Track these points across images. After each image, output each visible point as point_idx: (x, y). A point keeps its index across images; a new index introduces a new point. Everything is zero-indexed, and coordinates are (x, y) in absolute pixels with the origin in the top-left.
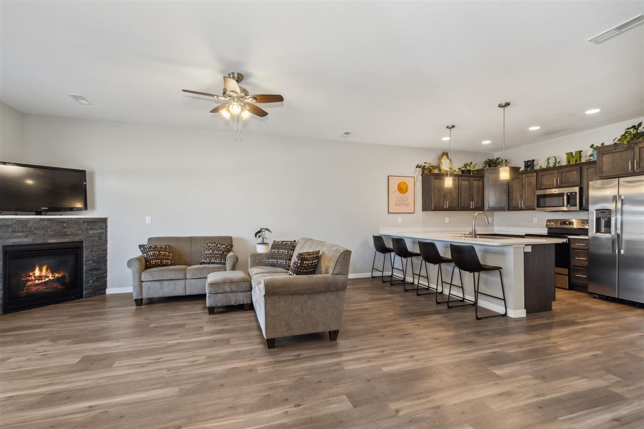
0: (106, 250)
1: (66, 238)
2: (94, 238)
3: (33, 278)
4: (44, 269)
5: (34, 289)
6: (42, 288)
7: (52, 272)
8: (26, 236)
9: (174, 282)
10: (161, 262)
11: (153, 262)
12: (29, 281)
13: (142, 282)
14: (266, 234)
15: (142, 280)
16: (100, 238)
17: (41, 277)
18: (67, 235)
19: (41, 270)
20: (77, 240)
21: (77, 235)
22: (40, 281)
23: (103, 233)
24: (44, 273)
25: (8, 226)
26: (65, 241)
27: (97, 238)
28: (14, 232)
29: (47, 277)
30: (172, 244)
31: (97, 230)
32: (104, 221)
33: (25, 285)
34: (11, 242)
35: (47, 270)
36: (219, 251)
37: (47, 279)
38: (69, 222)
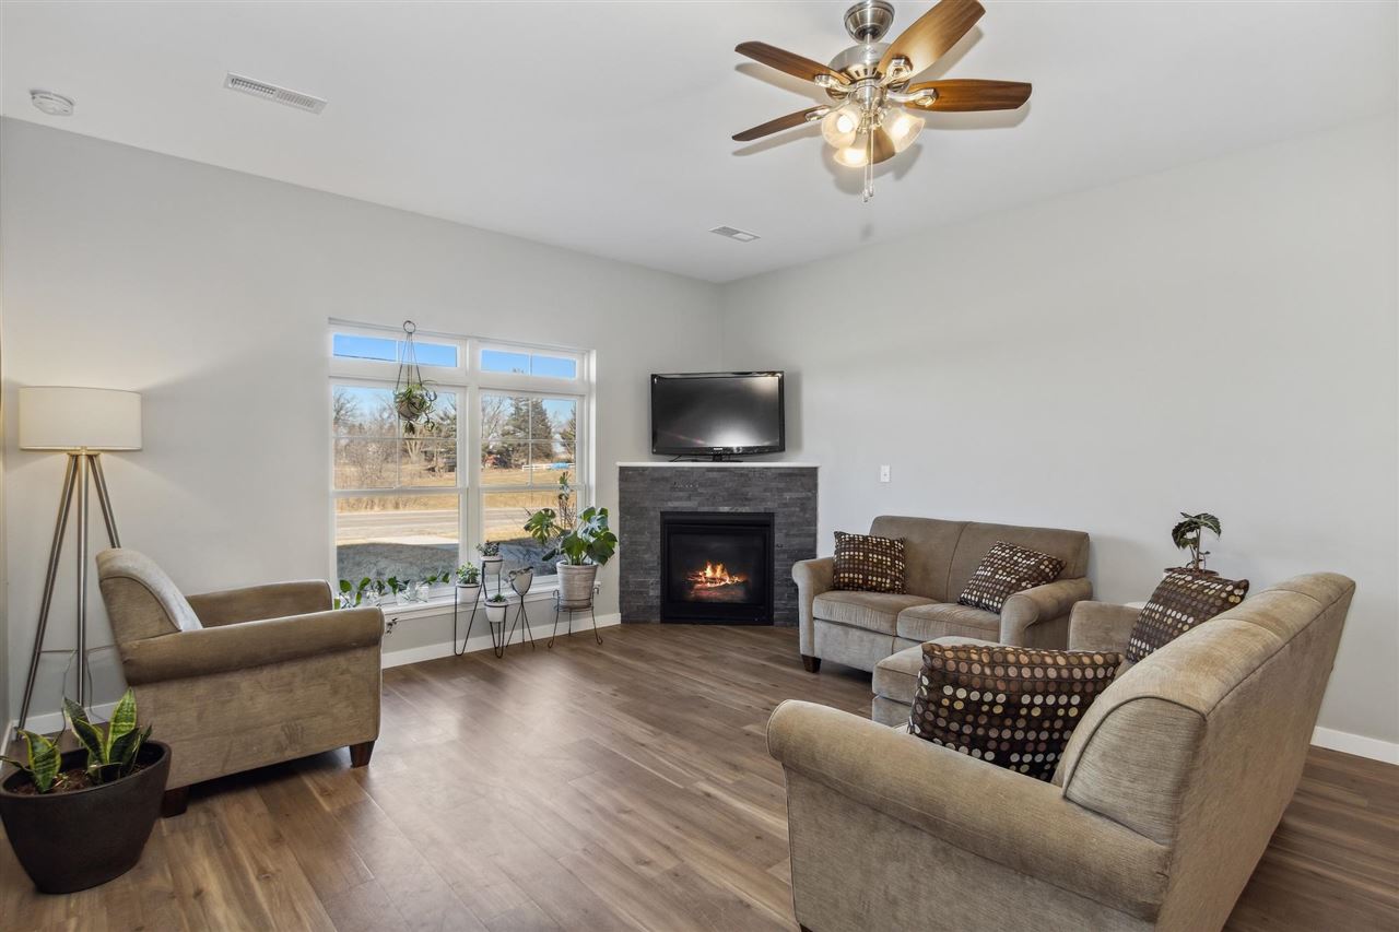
0: (814, 535)
1: (745, 505)
2: (793, 509)
3: (703, 579)
4: (719, 568)
5: (705, 594)
6: (714, 594)
7: (731, 576)
8: (689, 498)
9: (872, 636)
10: (865, 581)
11: (844, 577)
12: (699, 583)
13: (815, 619)
14: (1206, 535)
15: (814, 615)
16: (804, 509)
17: (714, 579)
18: (747, 499)
19: (714, 570)
20: (763, 511)
21: (763, 500)
22: (713, 585)
23: (809, 499)
24: (718, 574)
25: (666, 479)
26: (744, 511)
27: (798, 509)
28: (673, 489)
29: (722, 580)
30: (915, 538)
31: (797, 491)
32: (811, 473)
33: (691, 588)
34: (672, 505)
35: (723, 570)
36: (1009, 574)
37: (723, 583)
38: (751, 475)
